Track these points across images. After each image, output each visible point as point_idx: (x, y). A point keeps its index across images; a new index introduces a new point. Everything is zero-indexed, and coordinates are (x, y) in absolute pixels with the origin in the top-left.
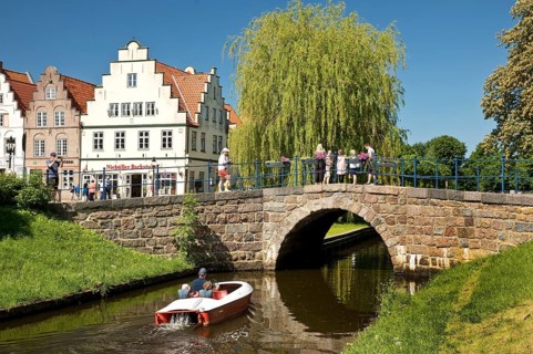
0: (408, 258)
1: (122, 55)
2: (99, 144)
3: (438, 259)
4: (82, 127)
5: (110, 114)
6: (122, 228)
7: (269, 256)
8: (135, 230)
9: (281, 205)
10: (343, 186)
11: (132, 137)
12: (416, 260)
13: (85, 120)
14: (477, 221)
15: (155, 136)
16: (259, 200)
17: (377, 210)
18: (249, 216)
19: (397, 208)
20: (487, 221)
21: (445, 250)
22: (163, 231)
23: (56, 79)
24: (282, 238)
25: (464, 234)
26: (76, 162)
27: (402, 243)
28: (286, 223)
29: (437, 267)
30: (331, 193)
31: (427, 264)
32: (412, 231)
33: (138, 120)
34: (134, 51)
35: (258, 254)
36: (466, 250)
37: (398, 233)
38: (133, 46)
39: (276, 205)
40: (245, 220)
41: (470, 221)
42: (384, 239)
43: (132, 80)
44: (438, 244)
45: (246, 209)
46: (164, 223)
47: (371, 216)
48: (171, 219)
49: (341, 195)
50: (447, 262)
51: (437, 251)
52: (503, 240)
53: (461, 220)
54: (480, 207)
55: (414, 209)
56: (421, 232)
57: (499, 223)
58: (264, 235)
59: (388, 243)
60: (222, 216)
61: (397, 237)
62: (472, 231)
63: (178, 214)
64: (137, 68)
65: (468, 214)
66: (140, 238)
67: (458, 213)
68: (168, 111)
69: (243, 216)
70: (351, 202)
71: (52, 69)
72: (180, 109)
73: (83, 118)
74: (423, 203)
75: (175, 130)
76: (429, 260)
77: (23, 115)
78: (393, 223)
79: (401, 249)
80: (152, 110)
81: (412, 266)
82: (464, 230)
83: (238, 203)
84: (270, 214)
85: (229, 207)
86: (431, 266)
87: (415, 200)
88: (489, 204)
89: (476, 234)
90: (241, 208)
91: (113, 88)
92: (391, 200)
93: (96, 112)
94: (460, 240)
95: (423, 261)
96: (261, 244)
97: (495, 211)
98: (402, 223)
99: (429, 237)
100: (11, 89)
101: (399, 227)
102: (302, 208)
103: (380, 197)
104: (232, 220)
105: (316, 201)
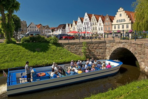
0: (145, 67)
1: (119, 10)
2: (115, 28)
4: (112, 25)
5: (117, 22)
6: (72, 49)
7: (107, 59)
8: (75, 49)
9: (110, 45)
10: (125, 41)
11: (121, 26)
13: (113, 23)
15: (125, 26)
16: (105, 43)
17: (136, 49)
18: (102, 48)
19: (142, 49)
23: (108, 16)
24: (110, 54)
26: (111, 31)
27: (143, 62)
28: (111, 50)
30: (122, 43)
32: (146, 58)
33: (122, 23)
34: (121, 9)
35: (105, 58)
37: (142, 58)
38: (121, 8)
40: (101, 49)
42: (137, 59)
43: (121, 15)
45: (101, 46)
46: (81, 48)
47: (133, 51)
49: (125, 44)
55: (147, 50)
58: (107, 53)
59: (139, 61)
60: (95, 47)
64: (121, 13)
68: (128, 20)
69: (100, 48)
70: (127, 46)
71: (107, 15)
72: (130, 20)
73: (112, 23)
75: (129, 24)
77: (103, 23)
78: (140, 54)
79: (143, 64)
80: (124, 20)
81: (146, 70)
83: (99, 44)
84: (108, 47)
85: (97, 45)
87: (147, 47)
90: (100, 45)
91: (117, 17)
92: (140, 46)
93: (115, 22)
96: (105, 55)
100: (102, 19)
101: (142, 56)
102: (115, 47)
103: (136, 45)
104: (98, 48)
105: (118, 45)
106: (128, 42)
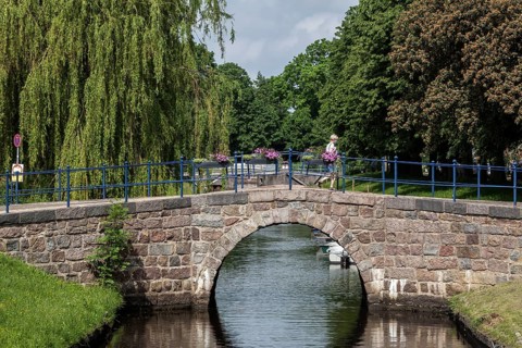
0: (387, 286)
3: (429, 284)
6: (31, 250)
7: (200, 285)
8: (46, 252)
9: (217, 218)
12: (399, 286)
14: (483, 238)
16: (186, 210)
17: (347, 225)
18: (176, 232)
19: (373, 222)
20: (496, 238)
21: (440, 273)
22: (78, 253)
24: (219, 262)
25: (466, 253)
27: (379, 265)
28: (224, 241)
29: (429, 294)
30: (285, 202)
31: (415, 291)
32: (393, 250)
35: (185, 282)
36: (468, 272)
37: (374, 254)
39: (209, 217)
40: (171, 238)
41: (473, 238)
44: (429, 266)
45: (173, 223)
46: (78, 243)
47: (338, 233)
48: (85, 238)
49: (299, 205)
50: (442, 287)
51: (428, 274)
52: (516, 260)
53: (461, 238)
54: (486, 222)
55: (396, 224)
56: (406, 251)
57: (512, 241)
58: (193, 257)
59: (361, 266)
60: (144, 232)
61: (373, 259)
62: (477, 250)
63: (94, 230)
65: (471, 230)
66: (51, 263)
67: (457, 229)
69: (168, 233)
70: (312, 214)
74: (408, 216)
76: (418, 286)
78: (368, 241)
79: (378, 273)
81: (393, 294)
82: (466, 249)
83: (163, 215)
84: (201, 229)
85: (152, 221)
86: (420, 293)
87: (397, 212)
88: (498, 218)
89: (482, 253)
90: (166, 221)
92: (364, 212)
94: (459, 261)
95: (409, 288)
96: (187, 270)
97: (507, 226)
98: (378, 240)
99: (418, 258)
101: (374, 245)
102: (247, 223)
103: (351, 208)
104: (156, 238)
105: (264, 213)
106: (316, 198)
